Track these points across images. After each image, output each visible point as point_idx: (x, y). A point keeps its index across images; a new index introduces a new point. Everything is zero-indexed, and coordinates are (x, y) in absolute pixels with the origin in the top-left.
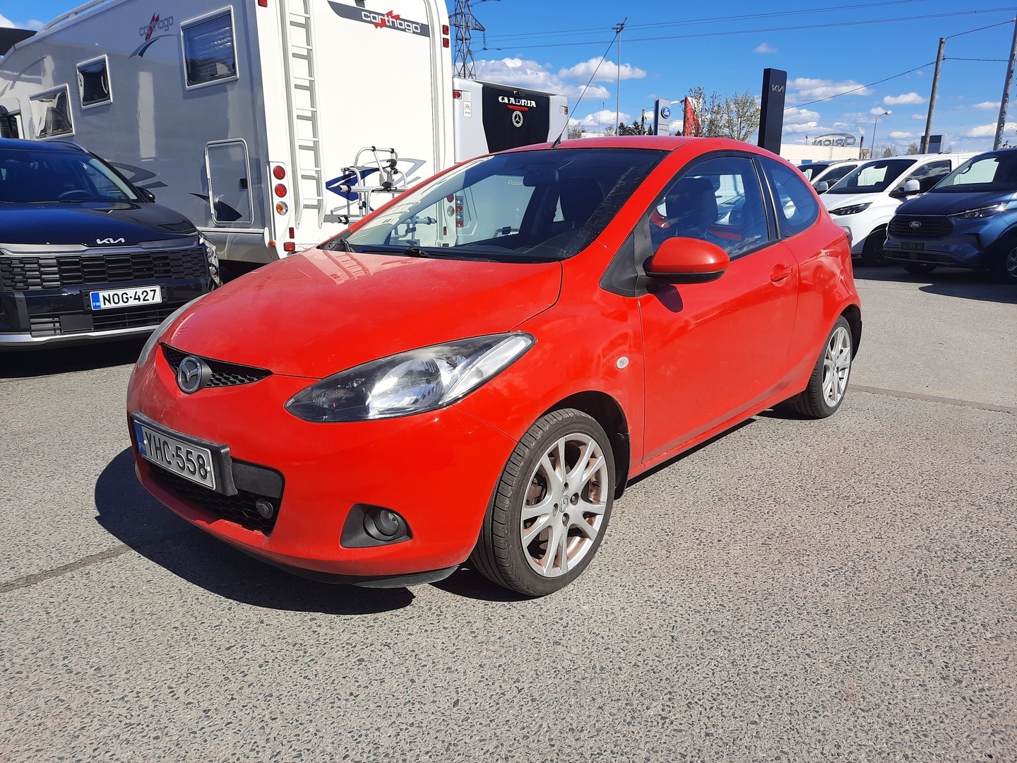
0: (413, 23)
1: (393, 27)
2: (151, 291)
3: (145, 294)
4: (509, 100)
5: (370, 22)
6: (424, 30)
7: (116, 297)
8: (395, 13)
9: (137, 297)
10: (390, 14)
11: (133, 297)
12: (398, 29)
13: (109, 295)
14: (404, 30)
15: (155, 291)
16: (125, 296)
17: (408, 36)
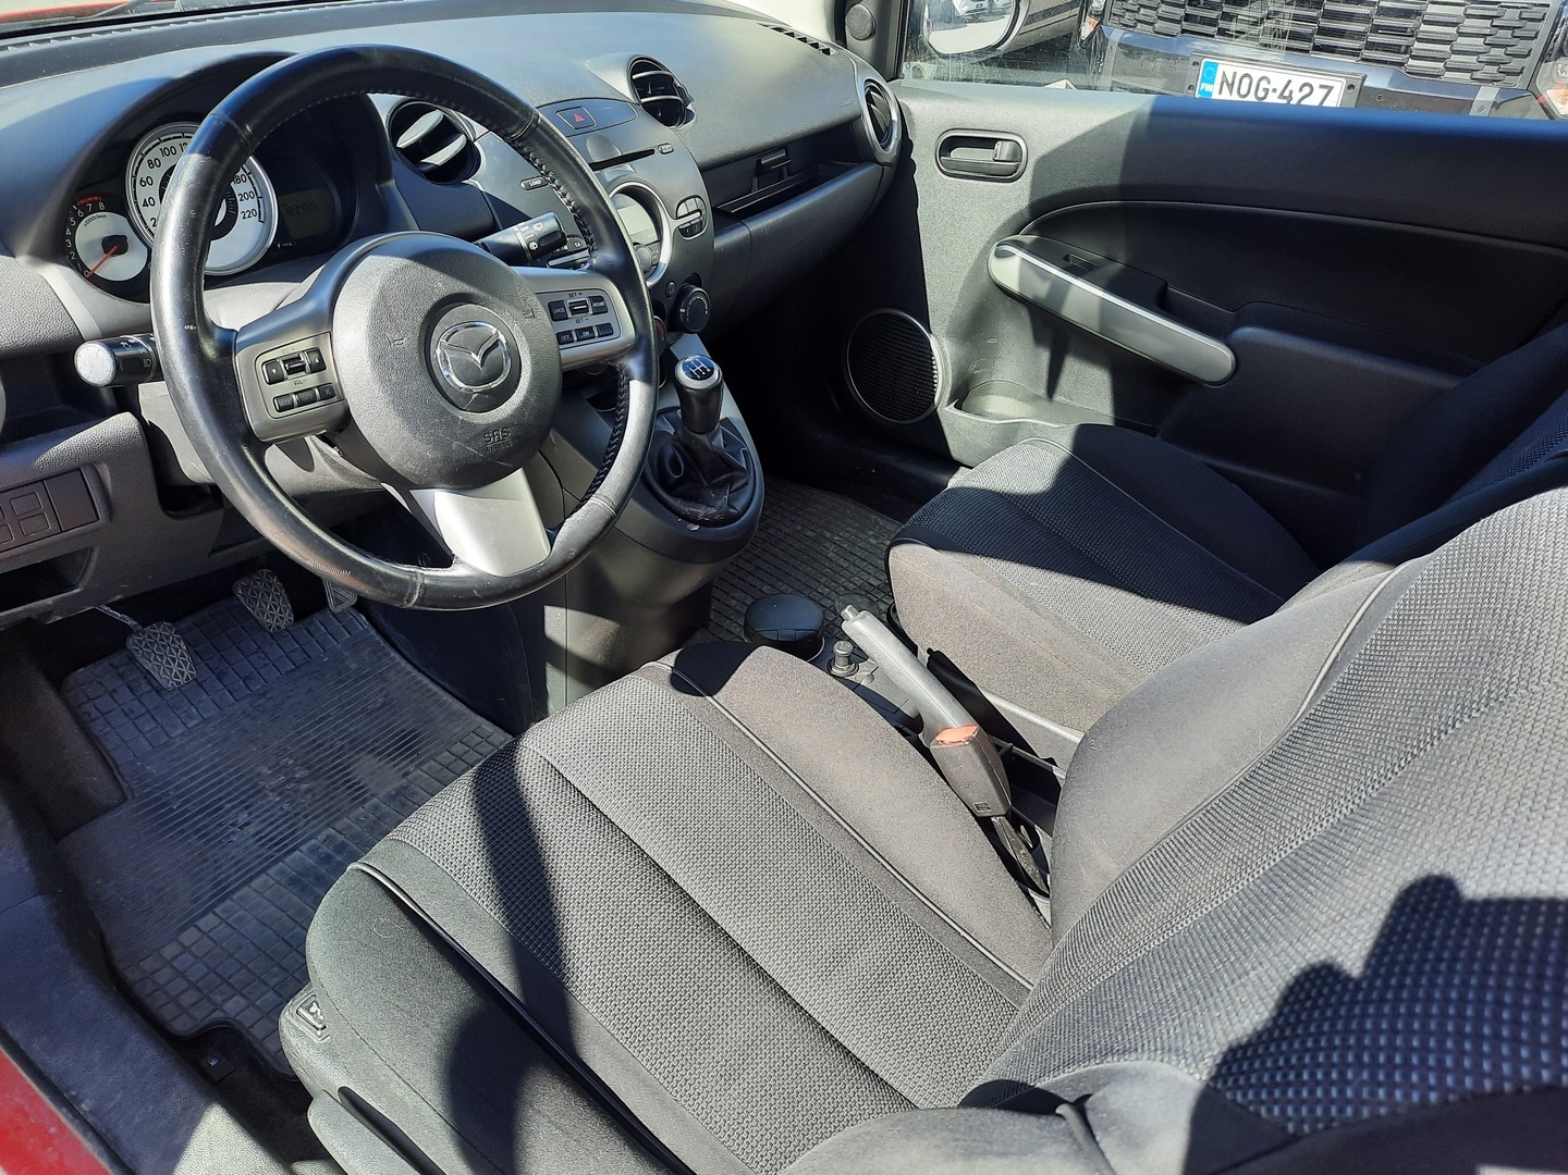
2: (1322, 87)
3: (1306, 90)
7: (1246, 81)
9: (1286, 94)
11: (1278, 92)
13: (1235, 73)
15: (1330, 89)
16: (1264, 84)
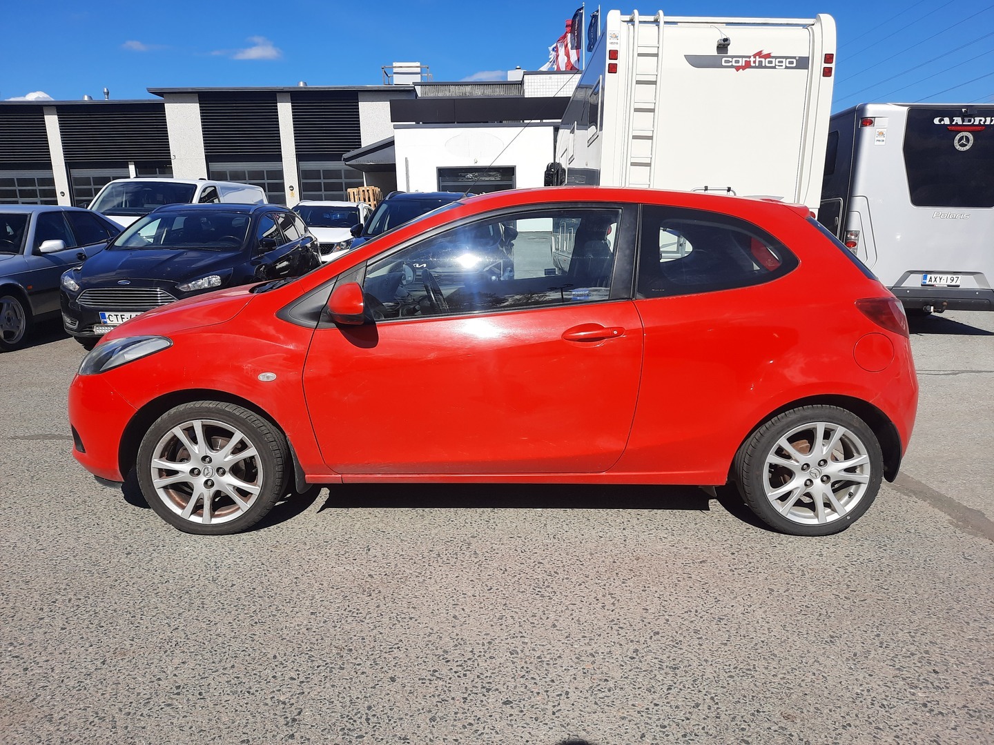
0: (786, 58)
1: (761, 66)
4: (952, 121)
5: (732, 67)
6: (803, 63)
8: (765, 52)
10: (759, 54)
12: (766, 67)
14: (774, 68)
17: (780, 72)
